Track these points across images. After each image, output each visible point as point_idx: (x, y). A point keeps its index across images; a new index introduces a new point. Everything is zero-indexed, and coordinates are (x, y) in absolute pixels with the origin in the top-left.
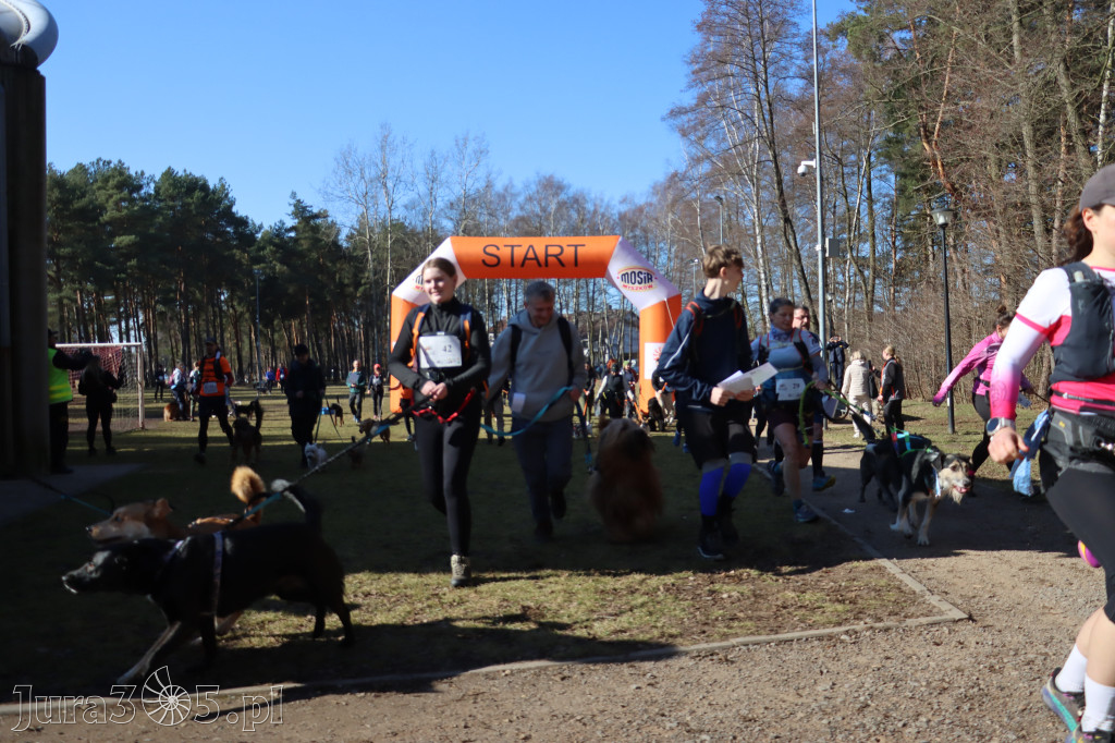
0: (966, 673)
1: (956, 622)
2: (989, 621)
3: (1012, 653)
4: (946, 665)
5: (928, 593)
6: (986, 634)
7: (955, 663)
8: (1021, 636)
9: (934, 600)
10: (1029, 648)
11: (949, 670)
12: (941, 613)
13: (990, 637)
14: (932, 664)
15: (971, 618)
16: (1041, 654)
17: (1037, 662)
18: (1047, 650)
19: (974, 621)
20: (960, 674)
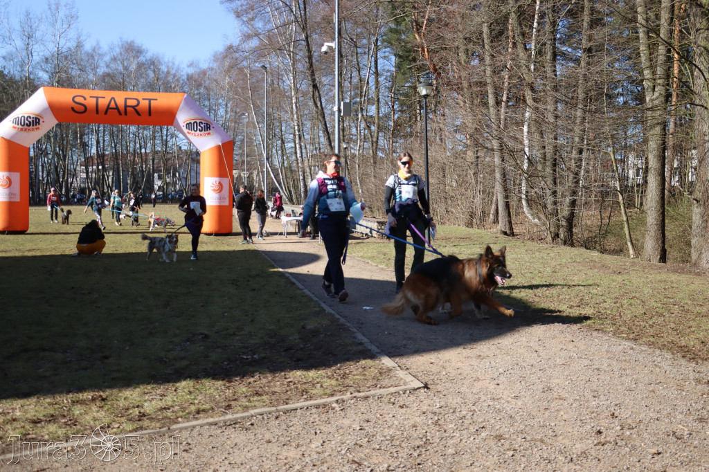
0: (418, 428)
1: (415, 390)
2: (439, 388)
3: (451, 411)
4: (405, 423)
5: (398, 368)
6: (435, 398)
7: (412, 422)
8: (459, 398)
9: (401, 374)
10: (463, 407)
11: (407, 426)
12: (405, 384)
13: (438, 400)
14: (396, 423)
15: (426, 387)
16: (471, 411)
17: (467, 417)
18: (474, 408)
19: (428, 388)
20: (414, 429)
